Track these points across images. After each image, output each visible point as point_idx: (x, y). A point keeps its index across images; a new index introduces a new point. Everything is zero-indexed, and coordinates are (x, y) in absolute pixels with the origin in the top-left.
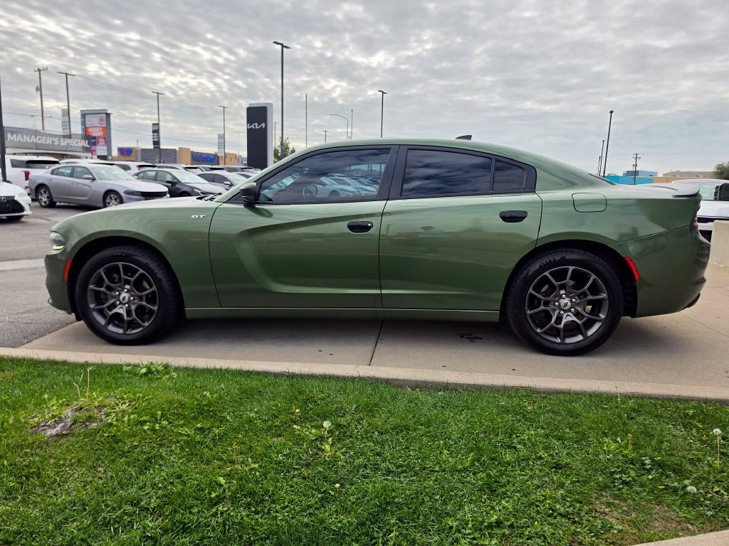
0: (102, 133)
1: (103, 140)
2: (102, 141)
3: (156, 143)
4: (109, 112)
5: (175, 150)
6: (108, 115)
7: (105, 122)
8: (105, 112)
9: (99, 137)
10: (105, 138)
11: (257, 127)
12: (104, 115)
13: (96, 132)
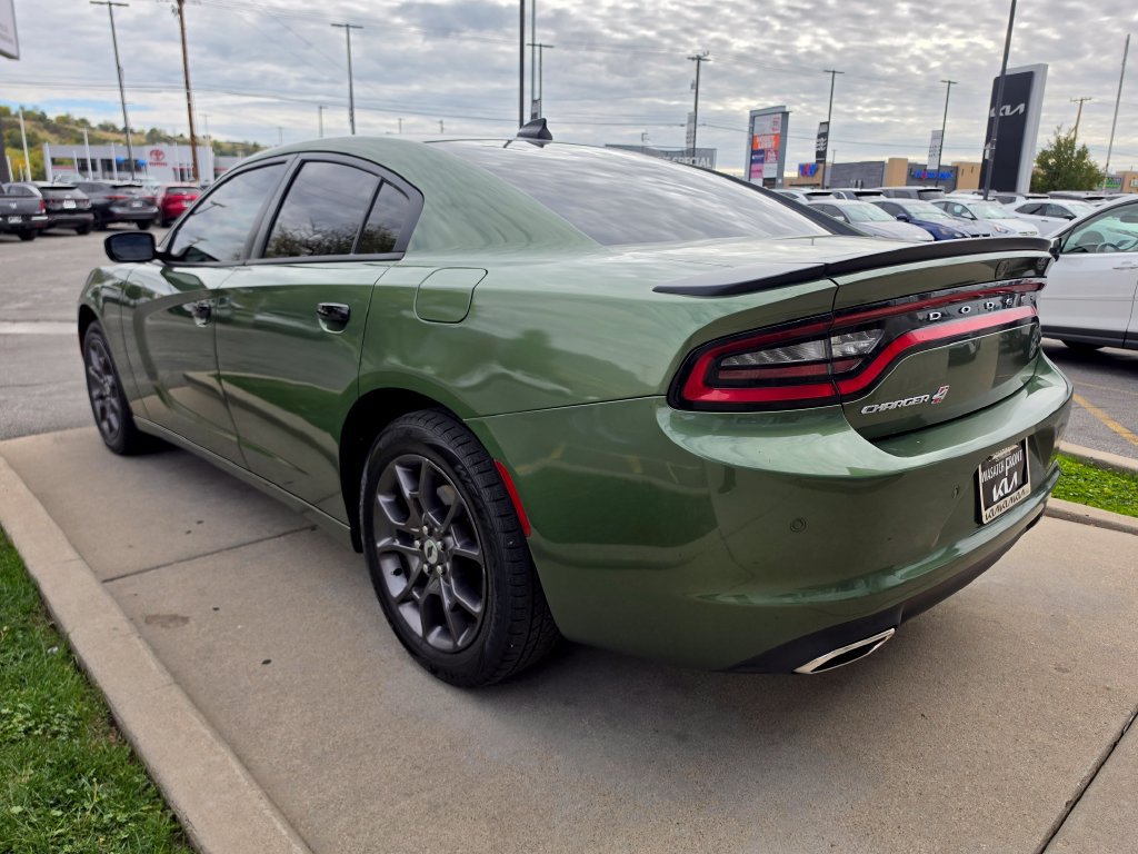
0: (774, 143)
1: (774, 155)
2: (772, 155)
3: (821, 155)
4: (787, 110)
5: (883, 162)
6: (785, 114)
7: (779, 126)
8: (782, 110)
9: (769, 150)
10: (776, 151)
11: (1007, 113)
12: (780, 115)
13: (766, 143)
